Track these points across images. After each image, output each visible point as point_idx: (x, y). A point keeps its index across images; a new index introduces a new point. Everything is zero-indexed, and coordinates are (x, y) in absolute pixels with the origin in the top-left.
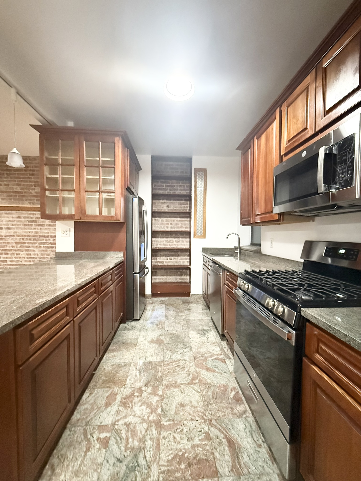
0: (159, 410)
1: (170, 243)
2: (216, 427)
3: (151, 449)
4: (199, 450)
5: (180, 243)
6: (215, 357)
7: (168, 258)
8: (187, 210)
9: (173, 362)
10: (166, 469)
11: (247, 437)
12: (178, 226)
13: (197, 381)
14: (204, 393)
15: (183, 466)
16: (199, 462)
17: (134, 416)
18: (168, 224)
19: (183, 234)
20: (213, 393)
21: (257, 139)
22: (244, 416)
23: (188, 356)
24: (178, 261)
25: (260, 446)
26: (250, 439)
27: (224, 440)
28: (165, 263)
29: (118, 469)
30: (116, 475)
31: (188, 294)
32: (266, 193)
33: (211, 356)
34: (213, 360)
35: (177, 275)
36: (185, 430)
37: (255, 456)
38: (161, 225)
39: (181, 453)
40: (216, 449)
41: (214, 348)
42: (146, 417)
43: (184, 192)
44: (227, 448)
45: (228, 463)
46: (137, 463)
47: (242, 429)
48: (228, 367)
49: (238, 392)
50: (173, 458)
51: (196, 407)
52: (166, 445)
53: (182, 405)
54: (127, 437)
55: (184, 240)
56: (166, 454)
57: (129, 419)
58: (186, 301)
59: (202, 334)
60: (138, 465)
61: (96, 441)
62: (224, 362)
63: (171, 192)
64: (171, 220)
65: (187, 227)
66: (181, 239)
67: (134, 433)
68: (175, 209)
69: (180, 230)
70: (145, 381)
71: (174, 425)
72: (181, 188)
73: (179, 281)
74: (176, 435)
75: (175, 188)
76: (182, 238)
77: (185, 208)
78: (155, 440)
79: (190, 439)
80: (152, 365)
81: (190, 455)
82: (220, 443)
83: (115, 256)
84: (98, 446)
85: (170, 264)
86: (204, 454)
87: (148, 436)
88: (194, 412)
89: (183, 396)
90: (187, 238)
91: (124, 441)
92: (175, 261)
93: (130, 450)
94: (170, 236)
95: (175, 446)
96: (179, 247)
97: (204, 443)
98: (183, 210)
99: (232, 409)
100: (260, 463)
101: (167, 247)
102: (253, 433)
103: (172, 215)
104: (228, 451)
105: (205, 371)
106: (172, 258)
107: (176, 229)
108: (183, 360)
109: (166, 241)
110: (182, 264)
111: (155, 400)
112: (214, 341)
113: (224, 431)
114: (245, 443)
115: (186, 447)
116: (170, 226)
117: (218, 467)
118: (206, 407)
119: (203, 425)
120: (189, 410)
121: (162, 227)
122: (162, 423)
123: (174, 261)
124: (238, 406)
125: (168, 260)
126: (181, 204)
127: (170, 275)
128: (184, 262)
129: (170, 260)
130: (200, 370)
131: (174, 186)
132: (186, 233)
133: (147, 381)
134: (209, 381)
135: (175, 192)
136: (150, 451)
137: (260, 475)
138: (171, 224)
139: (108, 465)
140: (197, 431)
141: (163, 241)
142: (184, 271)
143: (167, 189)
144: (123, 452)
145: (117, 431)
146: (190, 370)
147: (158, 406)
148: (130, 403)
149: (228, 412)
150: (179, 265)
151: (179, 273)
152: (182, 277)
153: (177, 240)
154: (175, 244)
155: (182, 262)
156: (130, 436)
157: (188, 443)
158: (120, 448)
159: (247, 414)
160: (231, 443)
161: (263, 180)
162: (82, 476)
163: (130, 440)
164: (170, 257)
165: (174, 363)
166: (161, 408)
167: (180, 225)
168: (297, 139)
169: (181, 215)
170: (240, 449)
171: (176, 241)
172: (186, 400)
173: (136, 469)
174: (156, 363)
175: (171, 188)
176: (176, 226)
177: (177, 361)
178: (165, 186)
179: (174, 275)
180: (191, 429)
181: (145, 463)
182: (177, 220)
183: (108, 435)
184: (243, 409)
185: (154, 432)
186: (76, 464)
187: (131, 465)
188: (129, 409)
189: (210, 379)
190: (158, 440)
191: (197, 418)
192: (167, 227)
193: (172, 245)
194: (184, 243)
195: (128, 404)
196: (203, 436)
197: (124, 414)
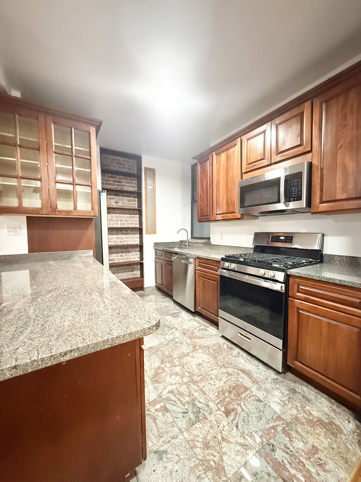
0: (187, 374)
1: (121, 240)
2: (230, 368)
3: (201, 396)
4: (229, 383)
5: (131, 239)
6: (198, 329)
7: (119, 255)
8: (135, 206)
9: (170, 342)
10: (218, 401)
11: (249, 365)
12: (128, 222)
13: (198, 347)
14: (208, 352)
15: (227, 394)
16: (234, 388)
17: (171, 384)
18: (118, 221)
19: (133, 230)
20: (213, 350)
21: (216, 155)
22: (240, 355)
23: (178, 334)
24: (129, 257)
25: (258, 366)
26: (251, 365)
27: (238, 372)
28: (116, 260)
29: (189, 417)
30: (190, 420)
31: (142, 288)
32: (227, 198)
33: (195, 329)
34: (197, 331)
35: (128, 271)
36: (213, 377)
37: (259, 371)
38: (110, 222)
39: (220, 389)
40: (238, 378)
41: (192, 323)
42: (180, 382)
43: (132, 188)
44: (243, 375)
45: (249, 381)
46: (198, 407)
47: (243, 362)
48: (211, 332)
49: (227, 344)
50: (218, 394)
51: (210, 362)
52: (208, 390)
53: (199, 365)
54: (178, 398)
55: (134, 236)
56: (212, 394)
57: (169, 388)
58: (142, 294)
59: (176, 317)
60: (200, 408)
61: (156, 412)
62: (206, 330)
63: (119, 188)
64: (121, 217)
65: (136, 224)
66: (131, 236)
67: (181, 394)
68: (124, 205)
69: (130, 226)
70: (159, 361)
71: (204, 377)
72: (128, 185)
73: (131, 277)
74: (210, 382)
75: (123, 184)
76: (132, 234)
77: (134, 205)
78: (198, 391)
79: (220, 380)
80: (154, 348)
81: (226, 387)
82: (238, 374)
83: (84, 255)
84: (160, 414)
85: (121, 261)
86: (233, 383)
87: (192, 390)
88: (211, 365)
89: (196, 359)
90: (136, 234)
91: (178, 402)
92: (126, 257)
93: (187, 404)
94: (120, 233)
95: (214, 388)
96: (130, 243)
97: (229, 378)
98: (132, 206)
99: (232, 355)
100: (263, 373)
101: (118, 244)
102: (250, 361)
103: (122, 212)
104: (245, 376)
105: (198, 339)
106: (123, 254)
107: (126, 226)
108: (176, 338)
109: (116, 238)
110: (133, 260)
111: (178, 369)
112: (189, 319)
113: (235, 367)
114: (250, 368)
115: (221, 385)
116: (119, 222)
117: (245, 385)
118: (215, 359)
119: (222, 370)
120: (206, 365)
121: (112, 223)
122: (195, 380)
123: (124, 257)
124: (233, 351)
125: (119, 257)
126: (129, 201)
127: (122, 272)
128: (135, 258)
129: (121, 257)
130: (194, 340)
131: (122, 182)
132: (136, 229)
133: (161, 360)
134: (205, 345)
135: (123, 188)
136: (201, 398)
137: (266, 378)
138: (121, 220)
139: (179, 419)
140: (220, 374)
141: (113, 238)
142: (135, 266)
143: (115, 185)
144: (183, 407)
145: (167, 399)
146: (187, 342)
147: (183, 372)
148: (160, 379)
149: (230, 356)
150: (130, 261)
151: (130, 269)
152: (134, 273)
153: (127, 236)
154: (125, 241)
155: (133, 258)
156: (179, 397)
157: (221, 382)
158: (179, 407)
159: (241, 354)
160: (243, 371)
161: (225, 188)
162: (166, 435)
163: (182, 399)
164: (121, 254)
165: (172, 342)
166: (186, 372)
167: (130, 222)
168: (256, 164)
169: (131, 212)
170: (250, 372)
171: (126, 238)
172: (200, 361)
173: (200, 411)
174: (157, 346)
175: (119, 184)
176: (126, 223)
177: (172, 340)
178: (112, 180)
179: (126, 272)
180: (216, 374)
181: (203, 405)
182: (126, 217)
183: (163, 404)
184: (237, 352)
185: (195, 387)
186: (153, 432)
187: (195, 410)
188: (163, 383)
189: (205, 343)
190: (201, 390)
191: (215, 368)
192: (117, 224)
193: (123, 241)
194: (134, 239)
195: (159, 380)
196: (226, 375)
197: (162, 387)
